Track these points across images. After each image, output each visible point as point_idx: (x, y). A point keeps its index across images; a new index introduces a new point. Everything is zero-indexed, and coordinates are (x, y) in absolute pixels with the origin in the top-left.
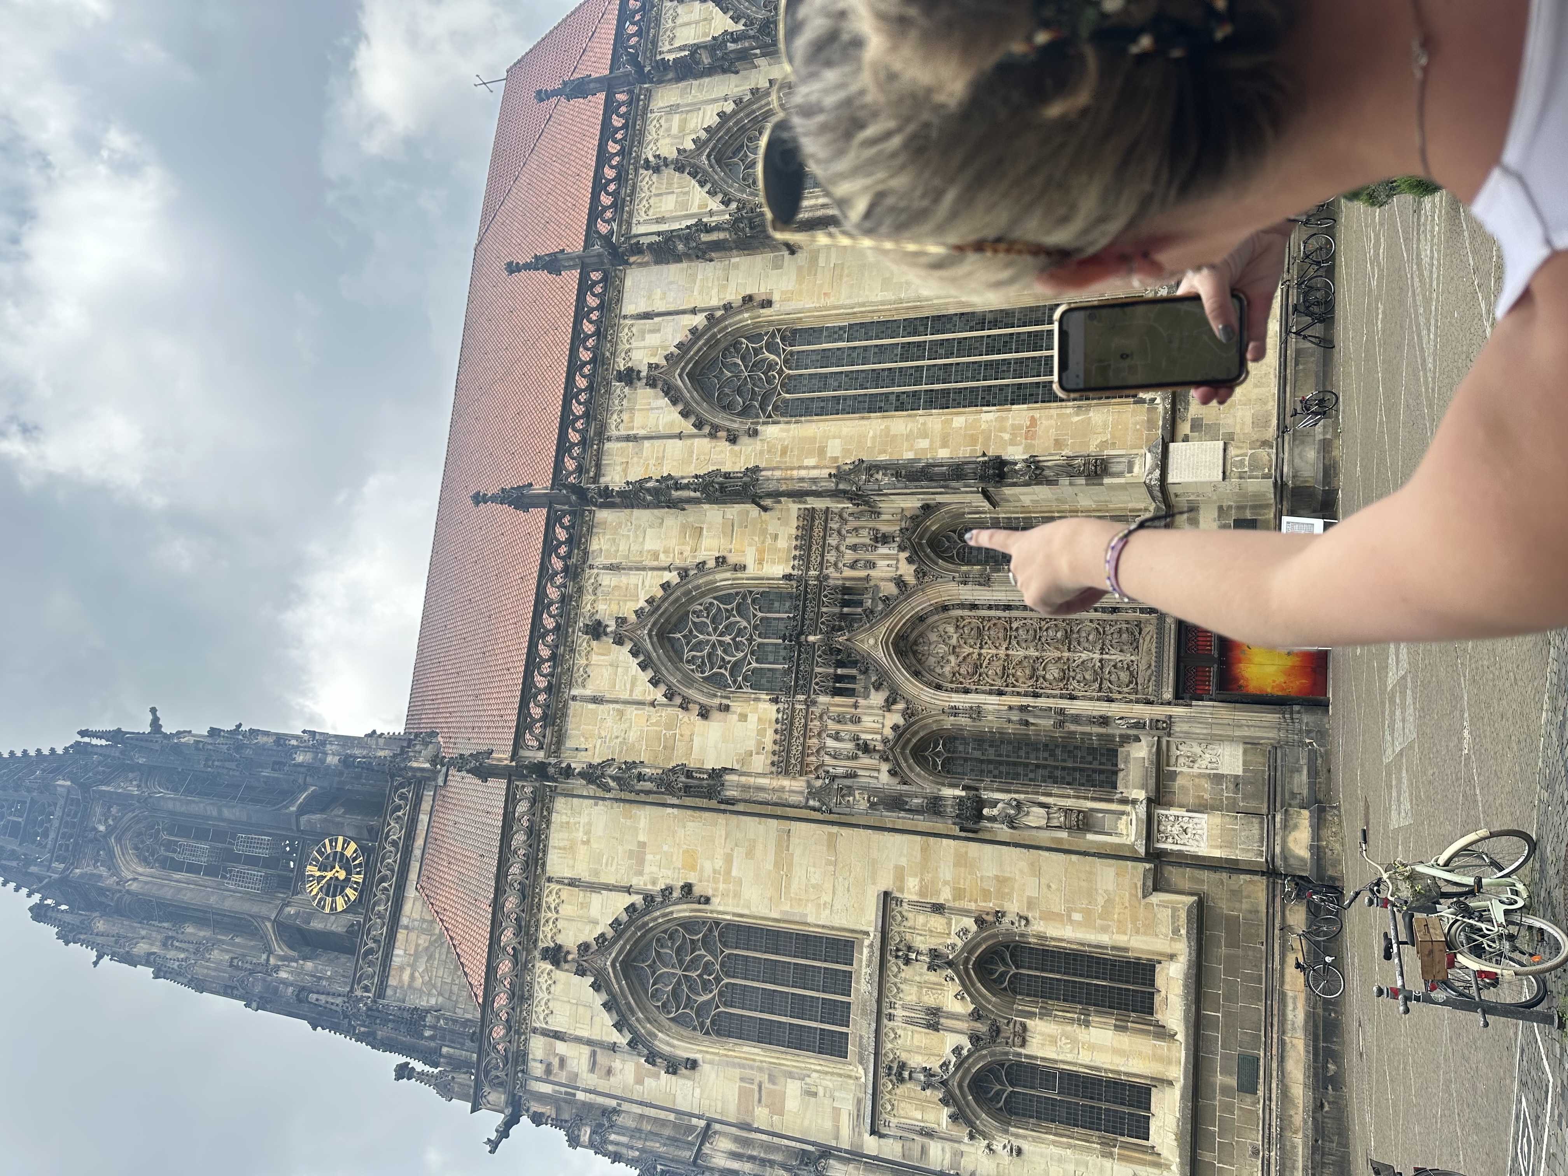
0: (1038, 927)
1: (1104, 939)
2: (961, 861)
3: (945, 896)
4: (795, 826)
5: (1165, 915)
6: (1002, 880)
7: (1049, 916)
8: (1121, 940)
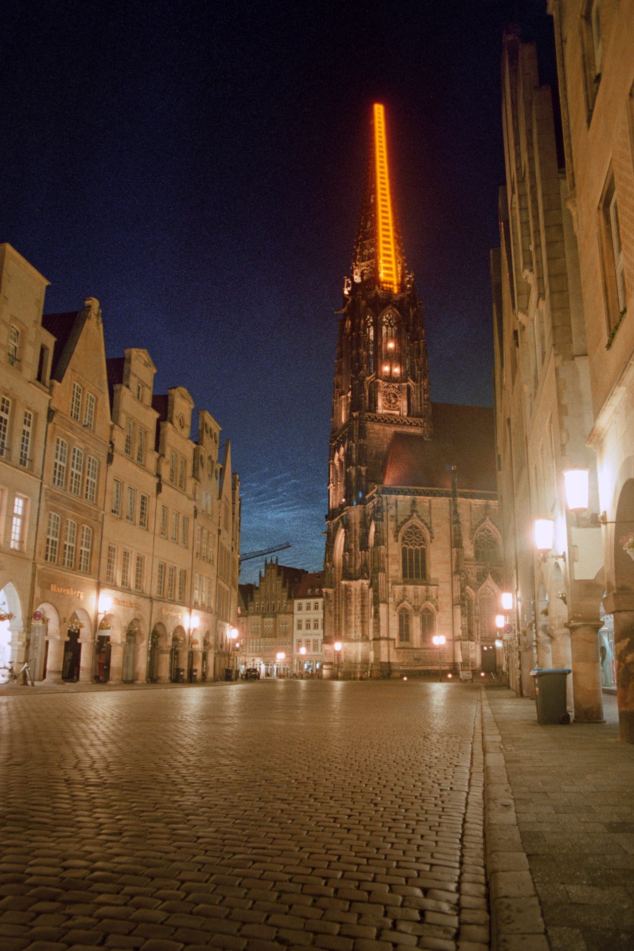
0: (437, 618)
1: (437, 632)
2: (447, 603)
3: (440, 599)
4: (449, 565)
6: (445, 612)
7: (440, 622)
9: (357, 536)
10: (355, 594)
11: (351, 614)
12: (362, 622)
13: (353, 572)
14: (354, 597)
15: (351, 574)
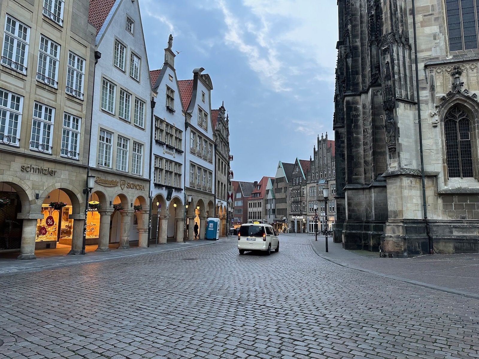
9: (364, 25)
10: (364, 113)
11: (358, 145)
12: (374, 153)
13: (360, 80)
14: (361, 118)
15: (358, 84)
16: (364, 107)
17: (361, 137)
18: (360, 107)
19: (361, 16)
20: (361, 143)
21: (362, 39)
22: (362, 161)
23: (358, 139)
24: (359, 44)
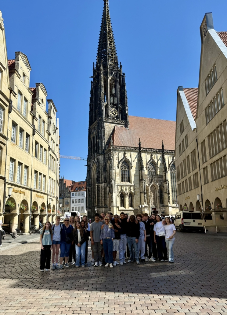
0: (135, 198)
1: (135, 203)
2: (138, 191)
3: (135, 190)
4: (139, 177)
5: (137, 207)
6: (137, 195)
7: (135, 199)
8: (135, 204)
12: (104, 199)
13: (100, 180)
14: (101, 190)
15: (100, 181)
16: (101, 187)
17: (101, 194)
18: (100, 187)
19: (101, 164)
20: (101, 196)
21: (101, 170)
22: (101, 201)
23: (100, 195)
24: (100, 170)
